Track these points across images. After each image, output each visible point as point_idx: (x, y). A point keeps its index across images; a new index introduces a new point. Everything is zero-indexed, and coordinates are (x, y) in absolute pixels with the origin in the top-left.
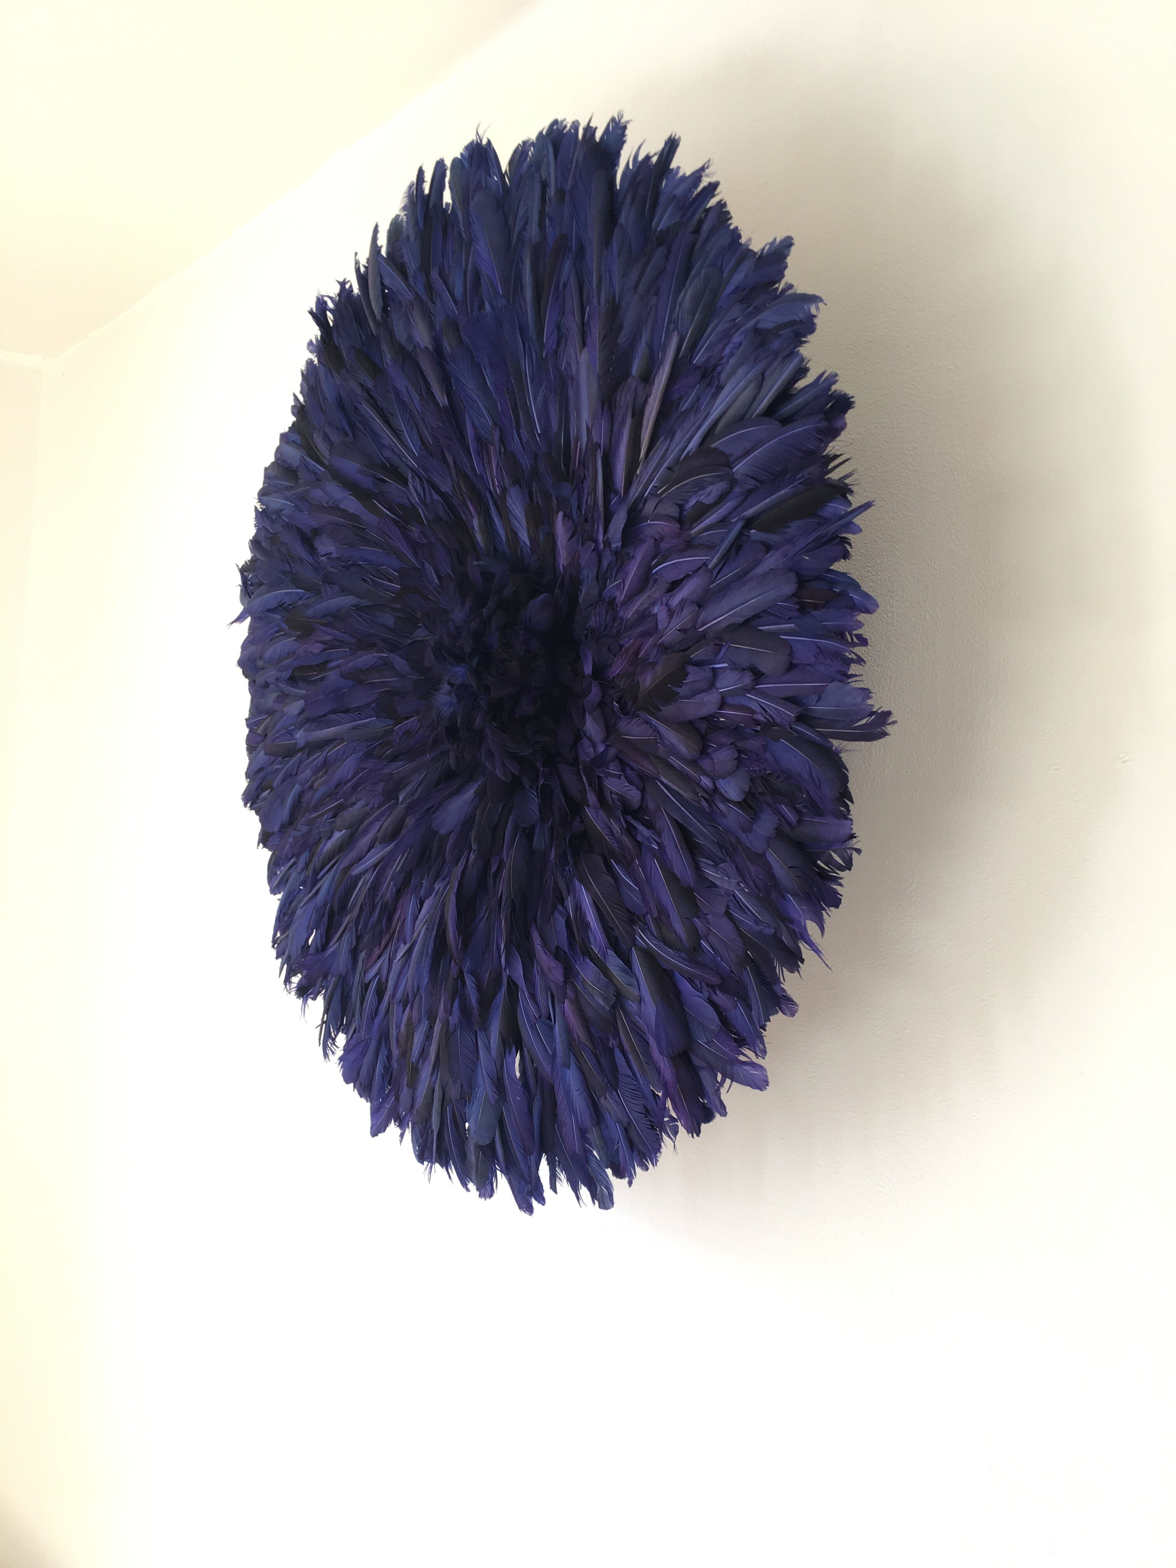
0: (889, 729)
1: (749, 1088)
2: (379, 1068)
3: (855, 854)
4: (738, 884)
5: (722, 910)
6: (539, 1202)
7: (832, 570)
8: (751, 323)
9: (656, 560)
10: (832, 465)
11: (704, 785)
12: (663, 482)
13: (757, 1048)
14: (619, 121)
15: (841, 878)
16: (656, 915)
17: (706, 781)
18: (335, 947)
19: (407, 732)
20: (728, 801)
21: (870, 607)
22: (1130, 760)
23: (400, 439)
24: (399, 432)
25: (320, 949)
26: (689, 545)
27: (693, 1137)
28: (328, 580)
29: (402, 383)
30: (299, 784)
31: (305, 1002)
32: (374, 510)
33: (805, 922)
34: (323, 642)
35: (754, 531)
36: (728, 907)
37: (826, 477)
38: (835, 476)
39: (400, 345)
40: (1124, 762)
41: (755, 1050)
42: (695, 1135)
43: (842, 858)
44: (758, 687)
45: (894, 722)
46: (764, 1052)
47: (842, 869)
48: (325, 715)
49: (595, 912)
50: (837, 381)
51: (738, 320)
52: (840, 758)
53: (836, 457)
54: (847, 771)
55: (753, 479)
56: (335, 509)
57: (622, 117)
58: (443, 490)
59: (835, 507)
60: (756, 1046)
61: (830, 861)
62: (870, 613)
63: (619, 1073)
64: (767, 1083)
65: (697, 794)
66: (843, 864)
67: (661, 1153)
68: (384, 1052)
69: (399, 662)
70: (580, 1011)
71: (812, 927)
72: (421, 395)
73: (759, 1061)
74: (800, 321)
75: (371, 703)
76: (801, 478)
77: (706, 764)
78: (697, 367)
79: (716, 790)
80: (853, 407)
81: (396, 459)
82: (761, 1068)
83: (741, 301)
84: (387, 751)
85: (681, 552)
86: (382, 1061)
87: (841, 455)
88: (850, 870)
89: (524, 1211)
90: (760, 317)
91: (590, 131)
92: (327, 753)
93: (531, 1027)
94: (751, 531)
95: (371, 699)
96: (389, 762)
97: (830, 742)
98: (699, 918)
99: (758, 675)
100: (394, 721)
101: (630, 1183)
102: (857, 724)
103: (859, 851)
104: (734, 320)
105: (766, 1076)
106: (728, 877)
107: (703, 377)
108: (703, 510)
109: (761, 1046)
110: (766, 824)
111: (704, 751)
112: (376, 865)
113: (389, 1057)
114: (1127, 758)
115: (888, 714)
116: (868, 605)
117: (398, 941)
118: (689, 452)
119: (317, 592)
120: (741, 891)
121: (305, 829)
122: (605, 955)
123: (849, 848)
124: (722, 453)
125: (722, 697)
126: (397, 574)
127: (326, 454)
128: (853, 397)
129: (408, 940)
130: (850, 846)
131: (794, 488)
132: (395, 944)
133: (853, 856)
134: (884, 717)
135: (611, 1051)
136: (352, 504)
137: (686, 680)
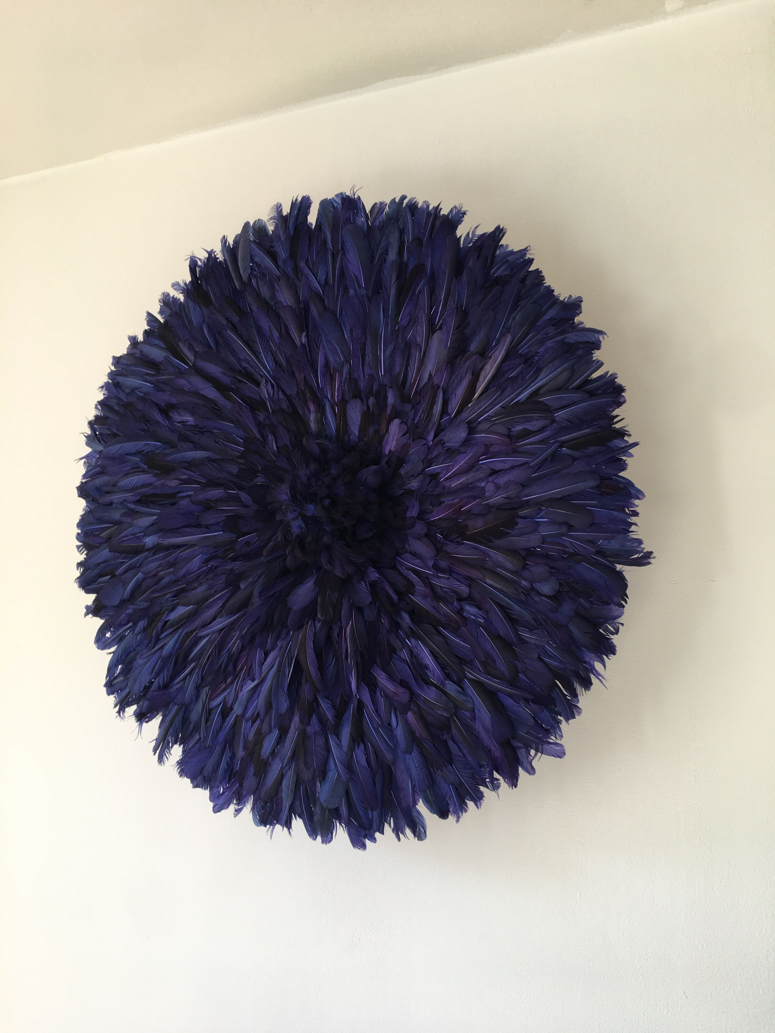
0: (652, 560)
1: (553, 757)
2: (223, 765)
3: (620, 626)
4: (548, 642)
5: (536, 656)
6: (372, 841)
7: (619, 475)
8: (559, 338)
9: (485, 456)
10: (615, 420)
11: (524, 587)
12: (496, 414)
13: (557, 735)
14: (460, 210)
15: (612, 639)
16: (484, 659)
17: (524, 583)
18: (179, 685)
19: (248, 543)
20: (541, 595)
21: (640, 497)
22: (716, 581)
23: (257, 358)
24: (258, 353)
25: (162, 687)
26: (515, 452)
27: (512, 788)
28: (184, 438)
29: (265, 323)
30: (142, 573)
31: (141, 724)
32: (228, 398)
33: (593, 663)
34: (180, 480)
35: (565, 449)
36: (539, 654)
37: (613, 426)
38: (618, 426)
39: (265, 300)
40: (713, 581)
41: (555, 735)
42: (514, 787)
43: (614, 628)
44: (570, 533)
45: (654, 557)
46: (562, 736)
47: (613, 634)
48: (179, 528)
49: (433, 657)
50: (617, 377)
51: (550, 335)
52: (623, 574)
53: (617, 416)
54: (627, 582)
55: (568, 421)
56: (197, 394)
57: (462, 208)
58: (288, 394)
59: (618, 443)
60: (556, 733)
61: (607, 630)
62: (640, 500)
63: (452, 755)
64: (564, 754)
65: (517, 590)
66: (614, 631)
67: (484, 800)
68: (227, 754)
69: (244, 496)
70: (422, 717)
71: (598, 666)
72: (280, 334)
73: (558, 741)
74: (593, 342)
75: (220, 522)
76: (597, 425)
77: (526, 574)
78: (521, 355)
79: (533, 588)
80: (625, 392)
81: (252, 370)
82: (561, 745)
83: (552, 325)
84: (230, 554)
85: (508, 455)
86: (226, 761)
87: (619, 416)
88: (617, 634)
89: (359, 849)
90: (566, 336)
91: (437, 209)
92: (179, 554)
93: (375, 730)
94: (563, 449)
95: (220, 520)
96: (231, 562)
97: (615, 566)
98: (518, 660)
99: (570, 527)
100: (236, 535)
101: (458, 821)
102: (632, 557)
103: (622, 624)
104: (548, 334)
105: (564, 750)
106: (541, 638)
107: (526, 362)
108: (527, 434)
109: (559, 733)
110: (567, 608)
111: (525, 567)
112: (221, 630)
113: (233, 757)
114: (714, 580)
115: (651, 553)
116: (639, 494)
117: (244, 680)
118: (519, 400)
119: (172, 445)
120: (550, 645)
121: (144, 605)
122: (443, 684)
123: (617, 623)
124: (546, 404)
125: (543, 538)
126: (242, 441)
127: (192, 358)
128: (625, 387)
129: (256, 677)
130: (618, 622)
131: (594, 430)
132: (241, 682)
133: (620, 628)
134: (649, 555)
135: (445, 742)
136: (211, 393)
137: (516, 526)
